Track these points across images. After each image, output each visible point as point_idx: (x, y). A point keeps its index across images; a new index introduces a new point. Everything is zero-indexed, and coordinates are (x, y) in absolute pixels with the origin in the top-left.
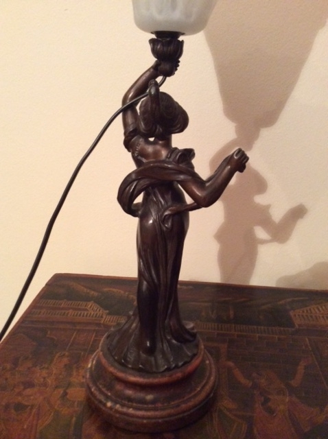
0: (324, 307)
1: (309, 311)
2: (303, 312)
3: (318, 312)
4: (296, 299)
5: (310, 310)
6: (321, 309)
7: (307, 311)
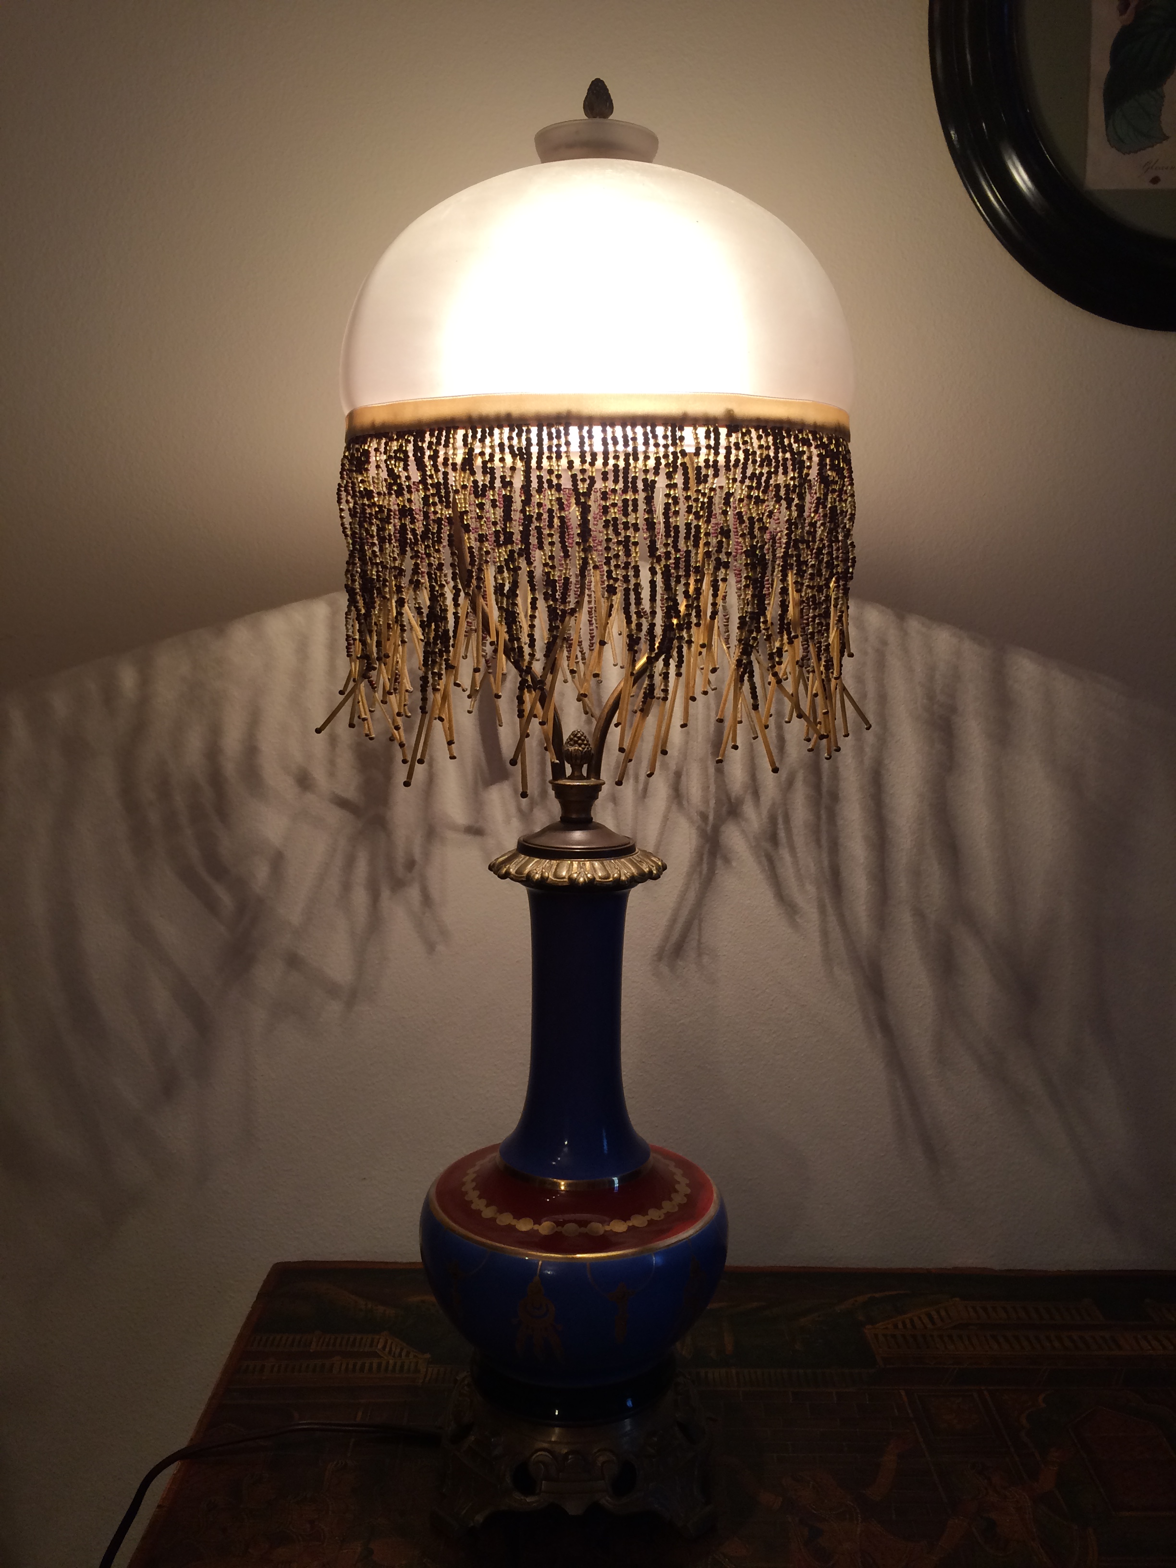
0: (943, 1313)
1: (909, 1326)
2: (896, 1326)
3: (930, 1326)
4: (877, 1295)
5: (912, 1320)
6: (935, 1316)
7: (904, 1323)
